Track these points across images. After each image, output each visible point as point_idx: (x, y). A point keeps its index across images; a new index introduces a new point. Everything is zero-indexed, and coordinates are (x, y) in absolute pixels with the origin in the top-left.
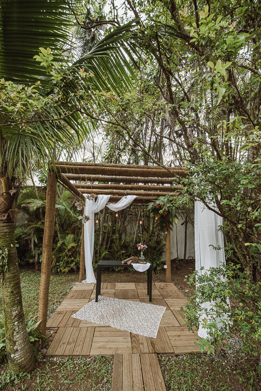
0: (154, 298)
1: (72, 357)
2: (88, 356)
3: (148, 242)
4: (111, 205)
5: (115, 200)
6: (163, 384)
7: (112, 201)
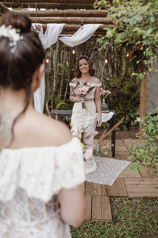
0: (118, 153)
3: (120, 89)
4: (65, 38)
5: (70, 30)
6: (110, 215)
7: (66, 32)
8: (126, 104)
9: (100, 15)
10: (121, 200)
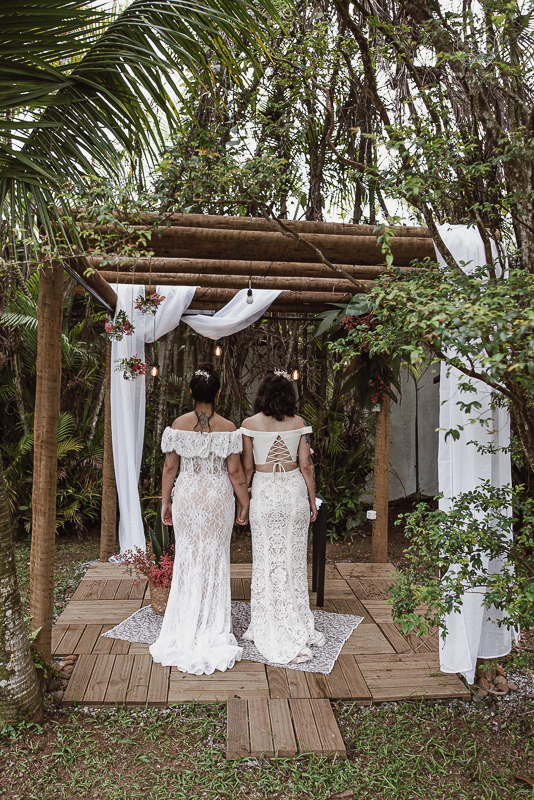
0: (332, 597)
1: (125, 706)
2: (165, 705)
3: (320, 440)
4: (197, 319)
5: (210, 301)
6: (340, 740)
7: (201, 305)
8: (336, 477)
9: (290, 272)
10: (355, 705)
